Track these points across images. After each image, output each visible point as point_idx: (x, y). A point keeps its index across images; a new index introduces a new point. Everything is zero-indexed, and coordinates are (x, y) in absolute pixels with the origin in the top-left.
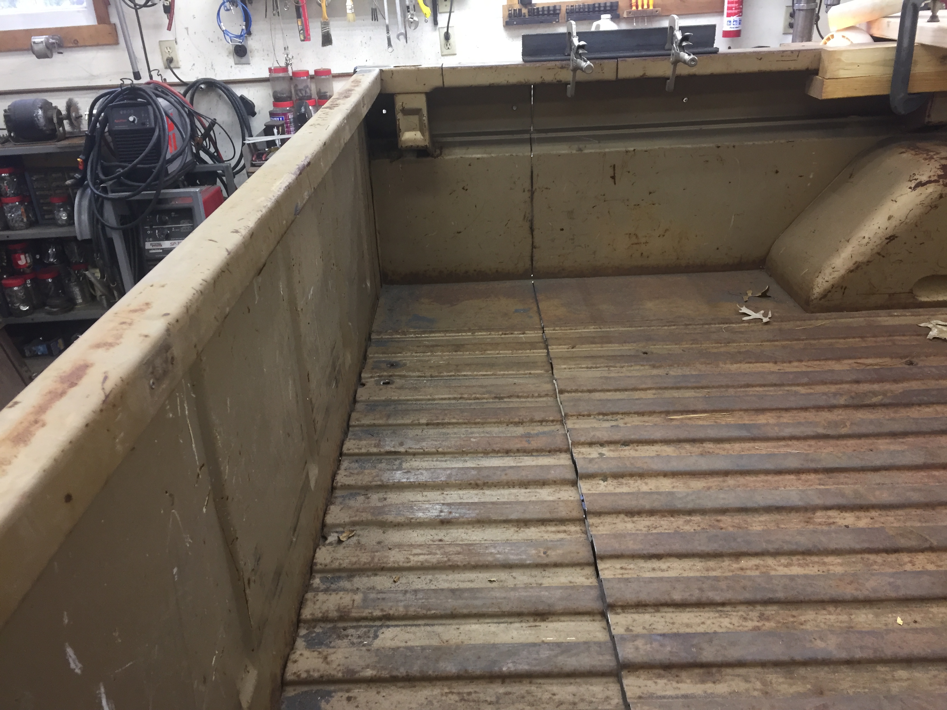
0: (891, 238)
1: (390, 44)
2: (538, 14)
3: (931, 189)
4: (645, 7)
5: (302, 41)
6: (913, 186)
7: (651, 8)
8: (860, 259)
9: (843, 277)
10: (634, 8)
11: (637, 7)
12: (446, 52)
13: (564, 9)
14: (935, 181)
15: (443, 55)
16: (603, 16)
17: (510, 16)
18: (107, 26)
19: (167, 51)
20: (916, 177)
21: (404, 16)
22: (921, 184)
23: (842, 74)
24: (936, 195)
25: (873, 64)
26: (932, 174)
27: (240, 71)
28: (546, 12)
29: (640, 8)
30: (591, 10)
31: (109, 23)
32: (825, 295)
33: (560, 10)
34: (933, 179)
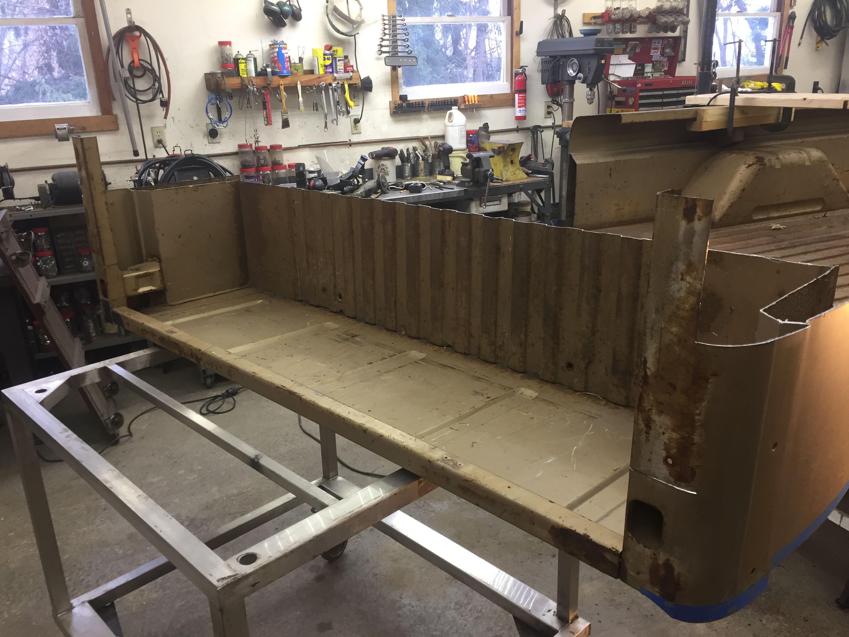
0: (743, 190)
1: (326, 126)
2: (413, 107)
3: (754, 167)
4: (473, 102)
5: (266, 125)
6: (747, 166)
7: (476, 103)
8: (733, 201)
9: (727, 210)
10: (467, 103)
11: (469, 102)
12: (355, 131)
13: (427, 104)
14: (755, 164)
15: (352, 134)
16: (453, 107)
17: (396, 108)
18: (111, 116)
19: (157, 135)
20: (747, 163)
21: (336, 108)
22: (749, 166)
23: (709, 119)
24: (757, 170)
25: (718, 115)
26: (753, 160)
27: (212, 148)
28: (417, 106)
29: (470, 103)
30: (443, 104)
31: (112, 114)
32: (721, 219)
33: (425, 104)
34: (754, 163)
